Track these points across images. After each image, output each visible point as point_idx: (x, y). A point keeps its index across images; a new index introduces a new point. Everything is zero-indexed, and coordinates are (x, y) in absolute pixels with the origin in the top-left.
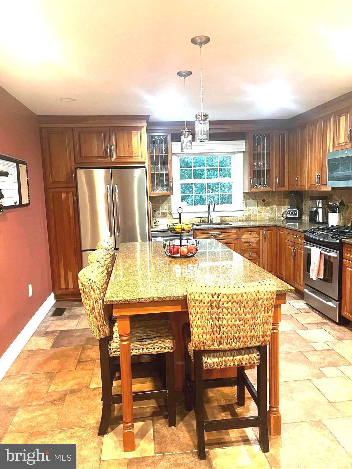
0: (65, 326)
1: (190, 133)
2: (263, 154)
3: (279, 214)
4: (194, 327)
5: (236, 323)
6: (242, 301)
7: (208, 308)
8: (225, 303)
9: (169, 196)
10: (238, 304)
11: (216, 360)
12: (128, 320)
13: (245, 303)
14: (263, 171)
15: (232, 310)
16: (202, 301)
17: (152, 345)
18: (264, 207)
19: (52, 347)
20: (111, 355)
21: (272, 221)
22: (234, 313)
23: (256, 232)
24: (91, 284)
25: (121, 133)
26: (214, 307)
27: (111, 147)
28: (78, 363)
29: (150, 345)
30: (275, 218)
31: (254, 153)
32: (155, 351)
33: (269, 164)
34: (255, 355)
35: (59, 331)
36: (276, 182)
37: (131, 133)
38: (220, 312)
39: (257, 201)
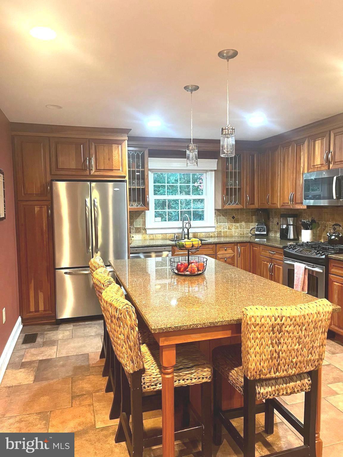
0: (43, 354)
1: (196, 147)
2: (235, 173)
3: (247, 231)
4: (251, 354)
5: (296, 347)
6: (304, 323)
7: (269, 333)
8: (288, 326)
9: (143, 211)
10: (300, 328)
11: (269, 389)
12: (173, 350)
13: (306, 325)
14: (235, 189)
15: (293, 334)
16: (263, 325)
17: (190, 375)
18: (234, 224)
19: (34, 381)
20: (144, 390)
21: (241, 237)
22: (295, 336)
23: (231, 248)
24: (127, 309)
25: (101, 145)
26: (276, 331)
27: (90, 159)
28: (73, 398)
29: (187, 376)
30: (244, 235)
31: (227, 172)
32: (192, 382)
33: (240, 182)
34: (306, 380)
35: (38, 361)
36: (247, 200)
37: (112, 146)
38: (281, 336)
39: (227, 217)
